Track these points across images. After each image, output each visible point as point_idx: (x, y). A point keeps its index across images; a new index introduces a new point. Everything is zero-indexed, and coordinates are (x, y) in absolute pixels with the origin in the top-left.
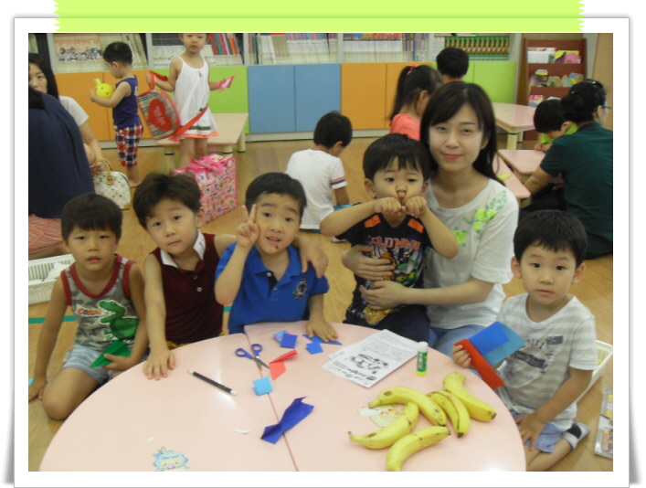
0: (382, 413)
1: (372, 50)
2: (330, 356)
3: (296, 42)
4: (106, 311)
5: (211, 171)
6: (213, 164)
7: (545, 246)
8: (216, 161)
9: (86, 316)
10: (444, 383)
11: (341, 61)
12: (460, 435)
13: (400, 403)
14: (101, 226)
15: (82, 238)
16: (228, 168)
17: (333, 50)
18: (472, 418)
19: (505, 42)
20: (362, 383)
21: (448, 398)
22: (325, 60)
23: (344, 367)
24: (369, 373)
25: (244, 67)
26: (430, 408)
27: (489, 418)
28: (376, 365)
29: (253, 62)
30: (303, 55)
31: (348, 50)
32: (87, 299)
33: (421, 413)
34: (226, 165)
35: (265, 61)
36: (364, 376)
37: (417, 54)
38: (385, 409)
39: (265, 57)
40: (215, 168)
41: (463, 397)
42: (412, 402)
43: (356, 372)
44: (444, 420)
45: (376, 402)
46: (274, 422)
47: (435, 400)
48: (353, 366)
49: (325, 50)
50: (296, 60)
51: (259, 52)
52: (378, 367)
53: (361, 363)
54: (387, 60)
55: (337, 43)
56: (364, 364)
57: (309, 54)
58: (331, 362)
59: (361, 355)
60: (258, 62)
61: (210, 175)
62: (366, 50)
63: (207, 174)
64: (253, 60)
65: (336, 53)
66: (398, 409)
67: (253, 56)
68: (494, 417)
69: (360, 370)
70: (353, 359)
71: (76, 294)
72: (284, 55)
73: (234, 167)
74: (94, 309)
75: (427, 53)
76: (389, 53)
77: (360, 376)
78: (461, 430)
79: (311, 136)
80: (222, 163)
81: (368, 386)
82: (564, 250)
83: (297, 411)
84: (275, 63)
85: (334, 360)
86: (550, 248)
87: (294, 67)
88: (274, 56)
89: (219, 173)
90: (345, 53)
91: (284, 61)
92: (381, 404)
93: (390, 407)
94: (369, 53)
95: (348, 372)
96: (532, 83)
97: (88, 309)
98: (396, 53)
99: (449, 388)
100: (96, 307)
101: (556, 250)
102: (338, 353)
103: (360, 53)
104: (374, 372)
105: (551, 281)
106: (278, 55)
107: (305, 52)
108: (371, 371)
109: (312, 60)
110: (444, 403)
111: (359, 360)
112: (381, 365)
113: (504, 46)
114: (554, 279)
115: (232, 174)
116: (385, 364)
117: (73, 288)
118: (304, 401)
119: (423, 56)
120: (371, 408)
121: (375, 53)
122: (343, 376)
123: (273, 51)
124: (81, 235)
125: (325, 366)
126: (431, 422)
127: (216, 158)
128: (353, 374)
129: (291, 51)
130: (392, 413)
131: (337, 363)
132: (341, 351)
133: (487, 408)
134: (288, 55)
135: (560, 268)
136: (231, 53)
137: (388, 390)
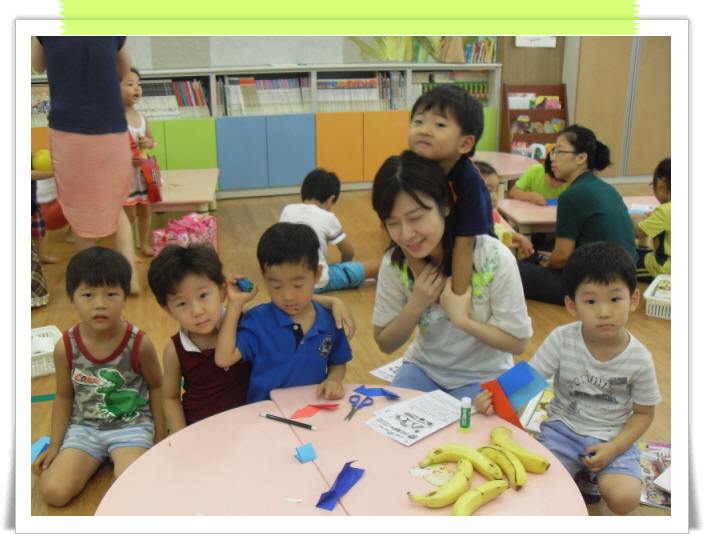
0: (434, 472)
1: (347, 98)
2: (376, 413)
3: (267, 91)
4: (105, 381)
5: (194, 231)
6: (194, 224)
7: (595, 282)
8: (196, 220)
9: (83, 383)
10: (491, 437)
11: (315, 110)
12: (518, 488)
13: (452, 461)
14: (111, 282)
15: (88, 295)
16: (210, 228)
17: (306, 99)
18: (527, 471)
19: (484, 88)
20: (402, 441)
21: (501, 452)
22: (297, 110)
23: (386, 424)
24: (411, 432)
25: (211, 121)
26: (484, 463)
27: (544, 468)
28: (421, 424)
29: (221, 113)
30: (274, 105)
31: (321, 99)
32: (88, 364)
33: (476, 470)
34: (207, 225)
35: (234, 113)
36: (406, 434)
37: (395, 101)
38: (437, 468)
39: (234, 107)
40: (197, 228)
41: (515, 450)
42: (464, 458)
43: (398, 430)
44: (501, 475)
45: (427, 461)
46: (326, 489)
47: (487, 455)
48: (397, 424)
49: (298, 100)
50: (267, 111)
51: (228, 104)
52: (422, 427)
53: (405, 421)
54: (364, 109)
55: (310, 92)
56: (408, 423)
57: (281, 104)
58: (375, 419)
59: (407, 414)
60: (226, 113)
61: (193, 236)
62: (340, 99)
63: (189, 235)
64: (222, 111)
65: (310, 103)
66: (450, 466)
67: (222, 106)
68: (547, 468)
69: (403, 428)
70: (398, 417)
71: (77, 357)
72: (254, 106)
73: (215, 227)
74: (92, 377)
75: (405, 101)
76: (365, 102)
77: (402, 434)
78: (519, 483)
79: (298, 190)
80: (204, 222)
81: (408, 444)
82: (614, 281)
83: (349, 476)
84: (245, 114)
85: (378, 417)
86: (601, 282)
87: (266, 119)
88: (243, 107)
89: (201, 233)
90: (319, 103)
91: (255, 112)
92: (432, 463)
93: (442, 466)
94: (344, 102)
95: (391, 430)
96: (514, 130)
97: (87, 376)
98: (372, 102)
99: (499, 442)
100: (95, 375)
101: (607, 283)
102: (383, 410)
103: (335, 102)
104: (417, 431)
105: (609, 315)
106: (248, 105)
107: (277, 101)
108: (414, 430)
109: (284, 110)
110: (496, 458)
111: (403, 418)
112: (425, 425)
113: (483, 92)
114: (610, 312)
115: (213, 234)
116: (430, 424)
117: (75, 350)
118: (352, 465)
119: (401, 104)
120: (422, 467)
121: (351, 102)
122: (384, 433)
123: (242, 101)
124: (88, 291)
125: (368, 423)
126: (486, 477)
127: (195, 217)
128: (395, 432)
129: (262, 101)
130: (445, 472)
131: (380, 420)
132: (386, 409)
133: (541, 459)
134: (259, 105)
135: (614, 300)
136: (197, 104)
137: (438, 448)
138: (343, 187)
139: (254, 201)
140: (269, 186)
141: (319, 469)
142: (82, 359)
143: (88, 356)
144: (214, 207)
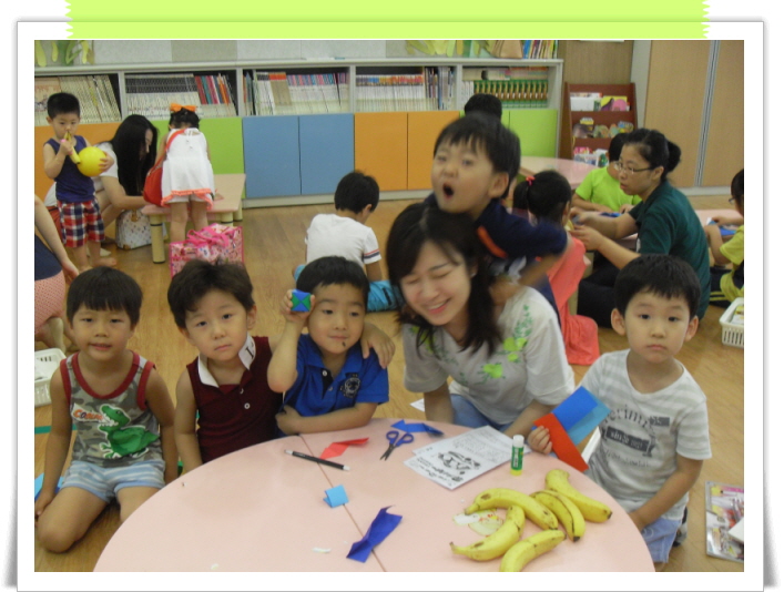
0: (481, 520)
1: (389, 96)
2: (416, 451)
3: (300, 88)
4: (108, 418)
5: (215, 244)
6: (216, 236)
7: (656, 292)
8: (218, 232)
9: (84, 420)
10: (546, 481)
11: (353, 110)
12: (576, 539)
13: (503, 507)
14: (115, 306)
15: (89, 320)
16: (234, 240)
17: (344, 97)
18: (587, 520)
19: (543, 86)
20: (445, 484)
21: (557, 498)
22: (334, 109)
23: (427, 463)
24: (456, 473)
25: (237, 121)
26: (537, 511)
27: (605, 517)
28: (467, 464)
29: (249, 113)
30: (308, 103)
31: (361, 97)
32: (89, 398)
33: (528, 517)
34: (231, 237)
35: (263, 111)
36: (449, 475)
37: (443, 101)
38: (484, 515)
39: (263, 106)
40: (219, 241)
41: (573, 495)
42: (515, 504)
43: (441, 471)
44: (556, 524)
45: (473, 507)
46: (358, 538)
47: (540, 502)
48: (439, 464)
49: (335, 98)
50: (300, 110)
51: (257, 102)
52: (468, 468)
53: (449, 461)
54: (408, 108)
55: (348, 89)
56: (452, 463)
57: (316, 103)
58: (415, 458)
59: (451, 453)
60: (255, 113)
61: (215, 249)
62: (383, 97)
63: (210, 248)
64: (249, 110)
65: (348, 101)
66: (499, 514)
67: (249, 105)
68: (609, 516)
69: (446, 469)
70: (441, 456)
71: (76, 391)
72: (286, 104)
73: (240, 239)
74: (94, 413)
75: (454, 100)
76: (410, 101)
77: (445, 476)
78: (577, 533)
80: (227, 234)
81: (452, 487)
82: (678, 296)
83: (384, 523)
84: (275, 113)
85: (418, 456)
86: (662, 295)
87: (299, 118)
88: (273, 105)
89: (224, 246)
90: (358, 101)
91: (286, 112)
92: (479, 509)
93: (490, 513)
94: (386, 101)
95: (432, 471)
96: (576, 134)
97: (88, 412)
98: (418, 101)
99: (554, 486)
100: (97, 411)
101: (669, 297)
102: (425, 448)
103: (376, 101)
104: (462, 473)
105: (664, 333)
106: (279, 104)
107: (311, 99)
108: (459, 472)
109: (319, 109)
110: (552, 504)
111: (447, 457)
112: (472, 466)
113: (542, 91)
114: (666, 331)
115: (238, 247)
116: (477, 465)
117: (73, 384)
118: (388, 511)
119: (450, 103)
120: (467, 514)
121: (394, 101)
122: (427, 474)
123: (272, 99)
124: (88, 316)
125: (407, 463)
126: (539, 526)
127: (218, 228)
128: (437, 473)
129: (294, 99)
130: (493, 519)
131: (421, 460)
132: (428, 447)
133: (601, 506)
134: (291, 104)
136: (222, 101)
137: (486, 493)
138: (382, 196)
139: (285, 211)
140: (301, 194)
141: (350, 515)
142: (81, 394)
143: (89, 390)
144: (240, 217)
